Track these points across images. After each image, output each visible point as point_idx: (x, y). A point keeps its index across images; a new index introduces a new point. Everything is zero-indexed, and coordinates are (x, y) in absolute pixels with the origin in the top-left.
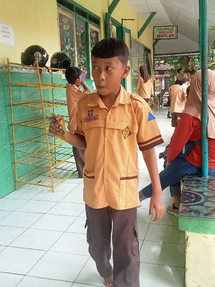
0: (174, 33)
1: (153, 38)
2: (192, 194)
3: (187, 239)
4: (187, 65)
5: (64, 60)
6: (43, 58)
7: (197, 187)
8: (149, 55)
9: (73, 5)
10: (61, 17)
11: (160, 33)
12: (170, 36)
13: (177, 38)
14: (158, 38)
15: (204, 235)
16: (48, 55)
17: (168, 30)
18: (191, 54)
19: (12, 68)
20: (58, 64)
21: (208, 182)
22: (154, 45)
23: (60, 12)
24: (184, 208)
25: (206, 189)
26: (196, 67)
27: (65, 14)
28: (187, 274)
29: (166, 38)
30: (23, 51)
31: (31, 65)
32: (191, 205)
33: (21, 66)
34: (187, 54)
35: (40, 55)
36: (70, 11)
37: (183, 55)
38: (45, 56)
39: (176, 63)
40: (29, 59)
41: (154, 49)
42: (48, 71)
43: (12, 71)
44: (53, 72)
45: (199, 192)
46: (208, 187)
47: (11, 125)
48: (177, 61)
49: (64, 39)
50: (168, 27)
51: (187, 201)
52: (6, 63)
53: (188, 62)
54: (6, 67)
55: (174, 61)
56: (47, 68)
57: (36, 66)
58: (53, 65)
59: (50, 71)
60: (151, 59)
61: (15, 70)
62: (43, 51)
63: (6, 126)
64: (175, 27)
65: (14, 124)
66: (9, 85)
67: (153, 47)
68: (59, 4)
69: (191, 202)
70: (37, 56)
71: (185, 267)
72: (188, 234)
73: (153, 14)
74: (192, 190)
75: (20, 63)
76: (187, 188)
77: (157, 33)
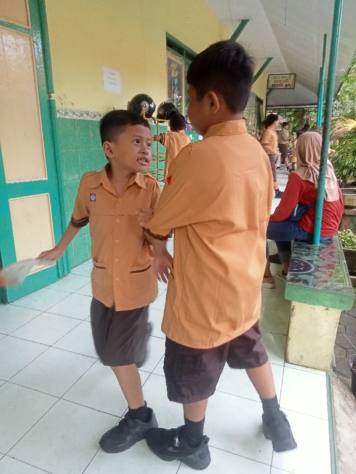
0: (291, 82)
1: (268, 87)
2: (301, 262)
3: (293, 309)
4: (301, 119)
5: (171, 111)
6: (150, 108)
7: (307, 255)
8: (261, 107)
9: (183, 49)
10: (170, 62)
11: (275, 81)
12: (286, 85)
13: (294, 88)
14: (273, 87)
15: (311, 306)
16: (155, 105)
17: (285, 79)
18: (307, 106)
20: (164, 114)
21: (319, 250)
22: (267, 95)
23: (170, 57)
24: (292, 277)
25: (316, 257)
26: (311, 121)
27: (174, 59)
28: (290, 343)
29: (281, 87)
30: (130, 100)
32: (300, 274)
34: (303, 107)
35: (147, 105)
36: (180, 55)
37: (299, 107)
38: (152, 106)
39: (290, 116)
40: (135, 109)
41: (267, 99)
42: (155, 123)
44: (159, 123)
45: (309, 261)
46: (318, 255)
48: (291, 113)
49: (172, 87)
50: (284, 76)
51: (296, 269)
53: (303, 115)
55: (288, 114)
56: (154, 119)
58: (159, 116)
59: (156, 122)
60: (262, 111)
62: (150, 101)
64: (292, 76)
67: (266, 97)
68: (169, 48)
69: (300, 271)
70: (144, 106)
71: (287, 335)
72: (294, 303)
73: (269, 60)
74: (302, 258)
76: (296, 255)
77: (272, 82)
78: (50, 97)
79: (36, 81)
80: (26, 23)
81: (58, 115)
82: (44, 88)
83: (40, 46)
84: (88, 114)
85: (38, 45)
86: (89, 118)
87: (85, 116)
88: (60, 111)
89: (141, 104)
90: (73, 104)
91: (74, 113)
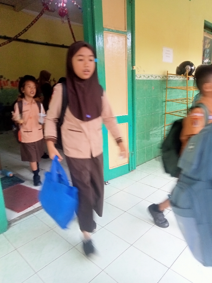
6: (191, 69)
16: (195, 68)
19: (169, 77)
30: (178, 65)
31: (182, 75)
33: (174, 76)
38: (193, 68)
40: (181, 71)
43: (169, 79)
47: (164, 114)
52: (166, 74)
54: (166, 77)
56: (193, 76)
57: (186, 75)
61: (171, 78)
62: (192, 65)
63: (161, 114)
65: (166, 113)
66: (166, 89)
70: (188, 68)
75: (175, 73)
78: (133, 68)
79: (127, 60)
80: (124, 29)
81: (136, 78)
82: (130, 63)
83: (130, 40)
84: (152, 76)
85: (129, 39)
86: (152, 79)
87: (151, 77)
88: (137, 76)
89: (186, 68)
90: (144, 71)
91: (144, 76)
